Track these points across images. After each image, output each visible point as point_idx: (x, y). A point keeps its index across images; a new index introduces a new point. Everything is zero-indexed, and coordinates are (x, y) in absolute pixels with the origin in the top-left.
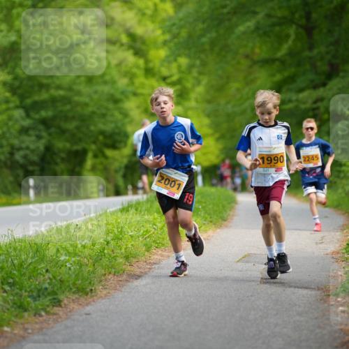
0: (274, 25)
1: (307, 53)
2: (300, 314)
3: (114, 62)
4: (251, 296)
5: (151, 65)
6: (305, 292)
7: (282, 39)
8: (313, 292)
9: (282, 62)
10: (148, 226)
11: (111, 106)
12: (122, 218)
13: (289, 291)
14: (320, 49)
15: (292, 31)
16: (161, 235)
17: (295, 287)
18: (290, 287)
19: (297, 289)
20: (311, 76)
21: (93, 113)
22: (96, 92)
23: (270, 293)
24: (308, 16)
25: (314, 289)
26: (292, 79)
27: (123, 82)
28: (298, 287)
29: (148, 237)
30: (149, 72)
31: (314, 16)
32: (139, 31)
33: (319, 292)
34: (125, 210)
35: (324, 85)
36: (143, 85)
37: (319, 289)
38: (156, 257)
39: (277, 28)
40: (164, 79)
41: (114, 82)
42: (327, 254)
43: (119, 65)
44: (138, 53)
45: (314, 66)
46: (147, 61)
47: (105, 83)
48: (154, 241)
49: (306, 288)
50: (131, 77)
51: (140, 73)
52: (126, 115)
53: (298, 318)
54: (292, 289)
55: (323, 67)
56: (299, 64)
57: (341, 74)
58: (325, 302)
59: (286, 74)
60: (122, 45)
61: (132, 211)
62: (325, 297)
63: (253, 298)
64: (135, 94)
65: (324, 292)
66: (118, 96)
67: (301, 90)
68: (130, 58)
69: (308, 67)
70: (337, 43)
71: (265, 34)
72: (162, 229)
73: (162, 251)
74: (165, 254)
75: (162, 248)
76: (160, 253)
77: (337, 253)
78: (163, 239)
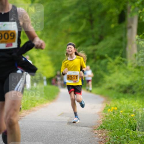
1: (90, 31)
2: (82, 137)
4: (63, 130)
6: (85, 128)
7: (80, 24)
8: (89, 128)
9: (80, 34)
13: (79, 128)
14: (96, 29)
15: (84, 21)
16: (26, 104)
17: (81, 126)
18: (80, 126)
19: (82, 127)
20: (92, 40)
23: (71, 128)
24: (91, 15)
28: (83, 126)
31: (94, 15)
33: (91, 128)
35: (97, 44)
39: (78, 20)
49: (86, 127)
53: (82, 139)
54: (80, 127)
55: (97, 37)
56: (87, 35)
58: (94, 132)
59: (82, 39)
62: (93, 130)
63: (64, 131)
65: (93, 128)
67: (88, 46)
70: (102, 27)
72: (27, 102)
73: (26, 111)
74: (28, 112)
75: (27, 110)
76: (25, 112)
77: (100, 113)
78: (27, 106)
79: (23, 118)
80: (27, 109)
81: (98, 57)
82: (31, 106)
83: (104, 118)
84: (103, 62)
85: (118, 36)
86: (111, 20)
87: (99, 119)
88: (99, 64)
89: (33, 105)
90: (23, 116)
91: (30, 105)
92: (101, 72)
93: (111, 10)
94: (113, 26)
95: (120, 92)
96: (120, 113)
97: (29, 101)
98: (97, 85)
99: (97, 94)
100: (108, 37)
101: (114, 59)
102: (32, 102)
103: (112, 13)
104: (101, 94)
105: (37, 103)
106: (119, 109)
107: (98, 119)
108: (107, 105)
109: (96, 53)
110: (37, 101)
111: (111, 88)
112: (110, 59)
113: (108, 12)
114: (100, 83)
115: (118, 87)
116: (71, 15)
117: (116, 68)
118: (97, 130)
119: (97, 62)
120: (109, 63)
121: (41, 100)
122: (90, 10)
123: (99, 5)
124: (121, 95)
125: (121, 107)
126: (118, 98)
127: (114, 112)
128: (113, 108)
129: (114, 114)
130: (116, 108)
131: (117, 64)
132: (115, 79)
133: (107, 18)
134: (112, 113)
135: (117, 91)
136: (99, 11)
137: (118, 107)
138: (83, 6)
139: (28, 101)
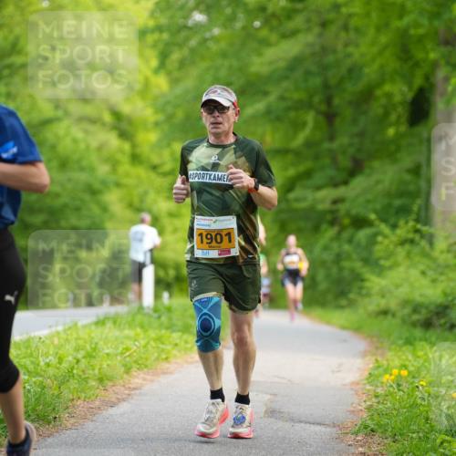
0: (289, 109)
1: (326, 145)
3: (94, 144)
5: (138, 151)
6: (318, 428)
7: (298, 126)
9: (297, 154)
10: (129, 343)
11: (87, 197)
12: (97, 333)
13: (299, 426)
14: (342, 139)
15: (310, 118)
16: (144, 353)
19: (308, 425)
20: (331, 172)
21: (65, 206)
22: (69, 180)
23: (275, 428)
24: (329, 101)
25: (328, 425)
26: (308, 174)
27: (103, 170)
28: (310, 423)
29: (129, 356)
30: (136, 158)
31: (336, 101)
32: (126, 109)
33: (335, 429)
34: (100, 323)
35: (346, 183)
36: (127, 175)
37: (334, 426)
38: (136, 380)
39: (292, 114)
40: (154, 168)
41: (92, 169)
42: (345, 385)
43: (100, 148)
44: (123, 135)
45: (334, 160)
46: (134, 146)
47: (82, 169)
48: (135, 362)
49: (319, 424)
50: (114, 164)
51: (125, 159)
52: (105, 209)
54: (302, 425)
55: (345, 162)
56: (317, 157)
57: (367, 171)
58: (343, 441)
59: (302, 168)
60: (104, 124)
61: (109, 324)
64: (118, 185)
65: (340, 430)
66: (97, 186)
67: (319, 188)
68: (113, 141)
69: (327, 161)
70: (361, 134)
71: (278, 119)
72: (145, 346)
73: (145, 374)
74: (149, 377)
75: (145, 370)
76: (142, 375)
77: (358, 384)
78: (147, 359)
79: (137, 392)
80: (146, 366)
81: (346, 221)
82: (157, 359)
83: (370, 400)
84: (362, 235)
85: (407, 161)
86: (386, 114)
87: (357, 401)
88: (350, 241)
89: (164, 356)
90: (134, 389)
91: (156, 355)
92: (358, 265)
93: (387, 88)
94: (391, 132)
95: (414, 325)
96: (417, 387)
97: (152, 343)
98: (344, 302)
99: (343, 328)
100: (376, 164)
101: (394, 227)
102: (161, 346)
103: (389, 96)
104: (357, 329)
105: (175, 352)
106: (414, 375)
107: (352, 404)
108: (377, 361)
109: (342, 208)
110: (176, 345)
111: (385, 313)
112: (384, 228)
113: (378, 92)
114: (352, 296)
115: (407, 311)
116: (272, 98)
117: (401, 252)
118: (353, 437)
119: (346, 235)
120: (380, 239)
121: (186, 342)
122: (326, 86)
123: (354, 72)
124: (418, 332)
125: (419, 370)
126: (409, 342)
127: (400, 383)
128: (395, 371)
129: (399, 390)
130: (404, 373)
131: (403, 243)
132: (397, 286)
133: (376, 109)
134: (394, 386)
135: (404, 321)
136: (352, 88)
137: (412, 369)
138: (308, 73)
139: (148, 343)
